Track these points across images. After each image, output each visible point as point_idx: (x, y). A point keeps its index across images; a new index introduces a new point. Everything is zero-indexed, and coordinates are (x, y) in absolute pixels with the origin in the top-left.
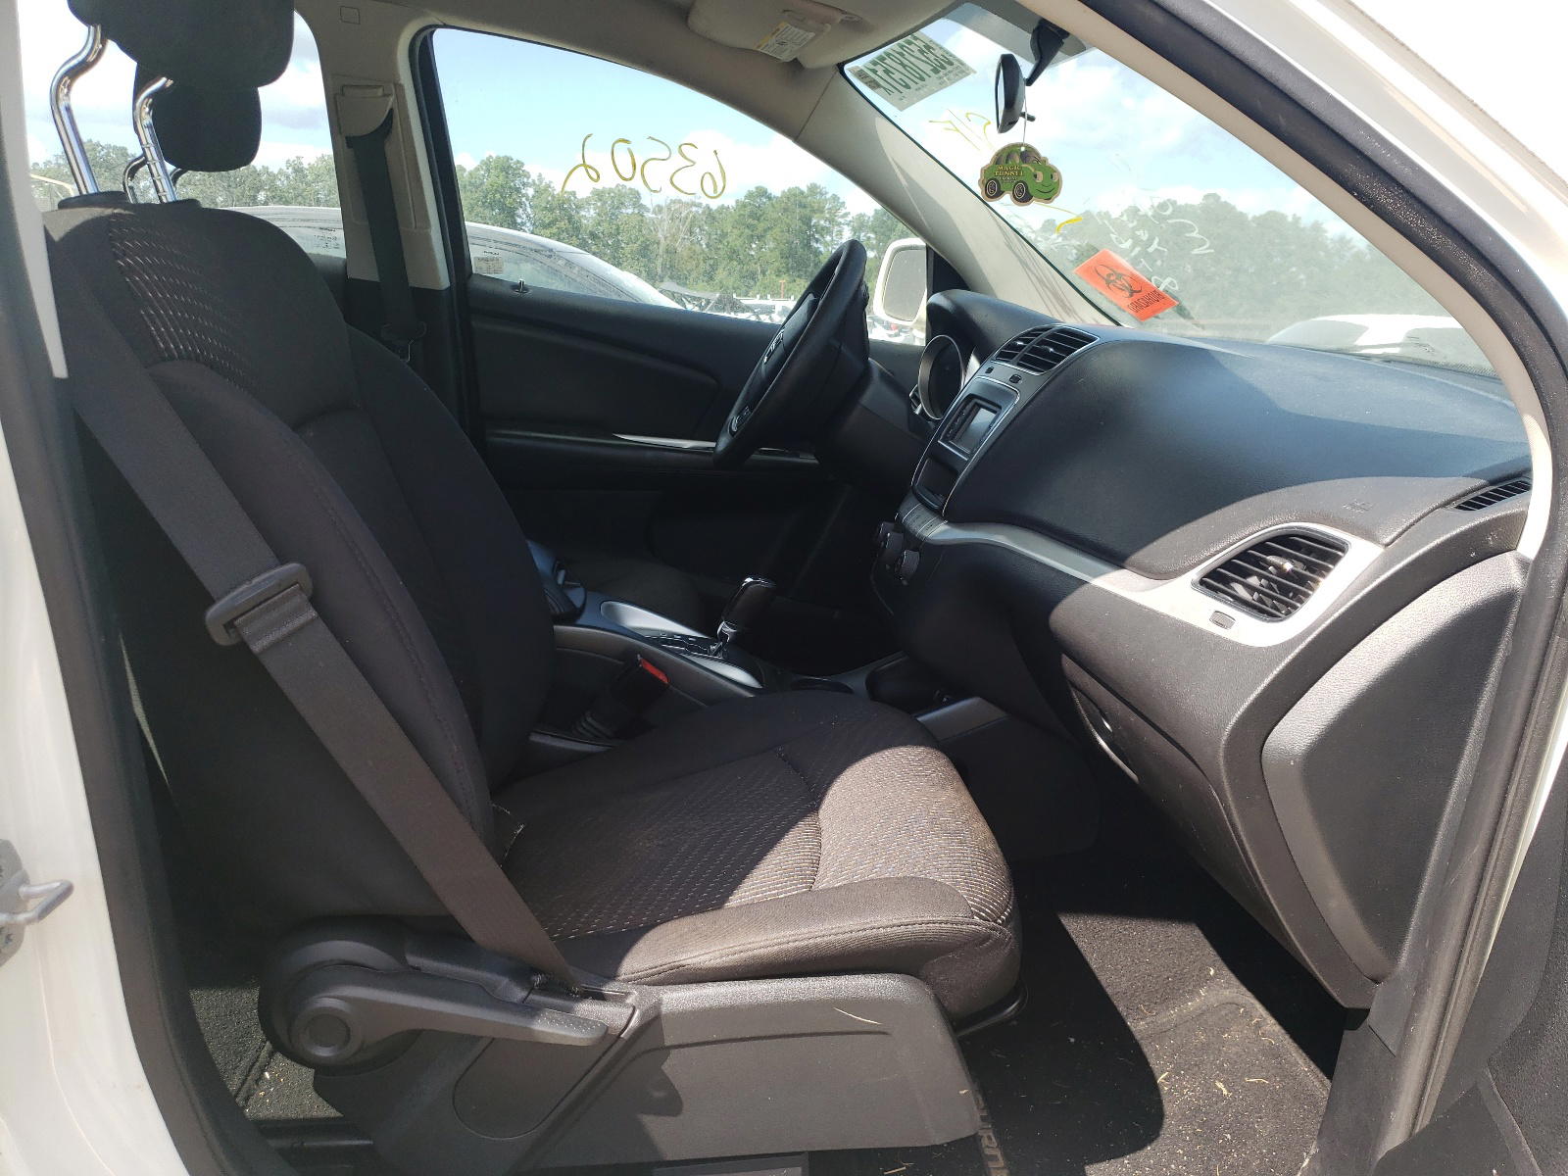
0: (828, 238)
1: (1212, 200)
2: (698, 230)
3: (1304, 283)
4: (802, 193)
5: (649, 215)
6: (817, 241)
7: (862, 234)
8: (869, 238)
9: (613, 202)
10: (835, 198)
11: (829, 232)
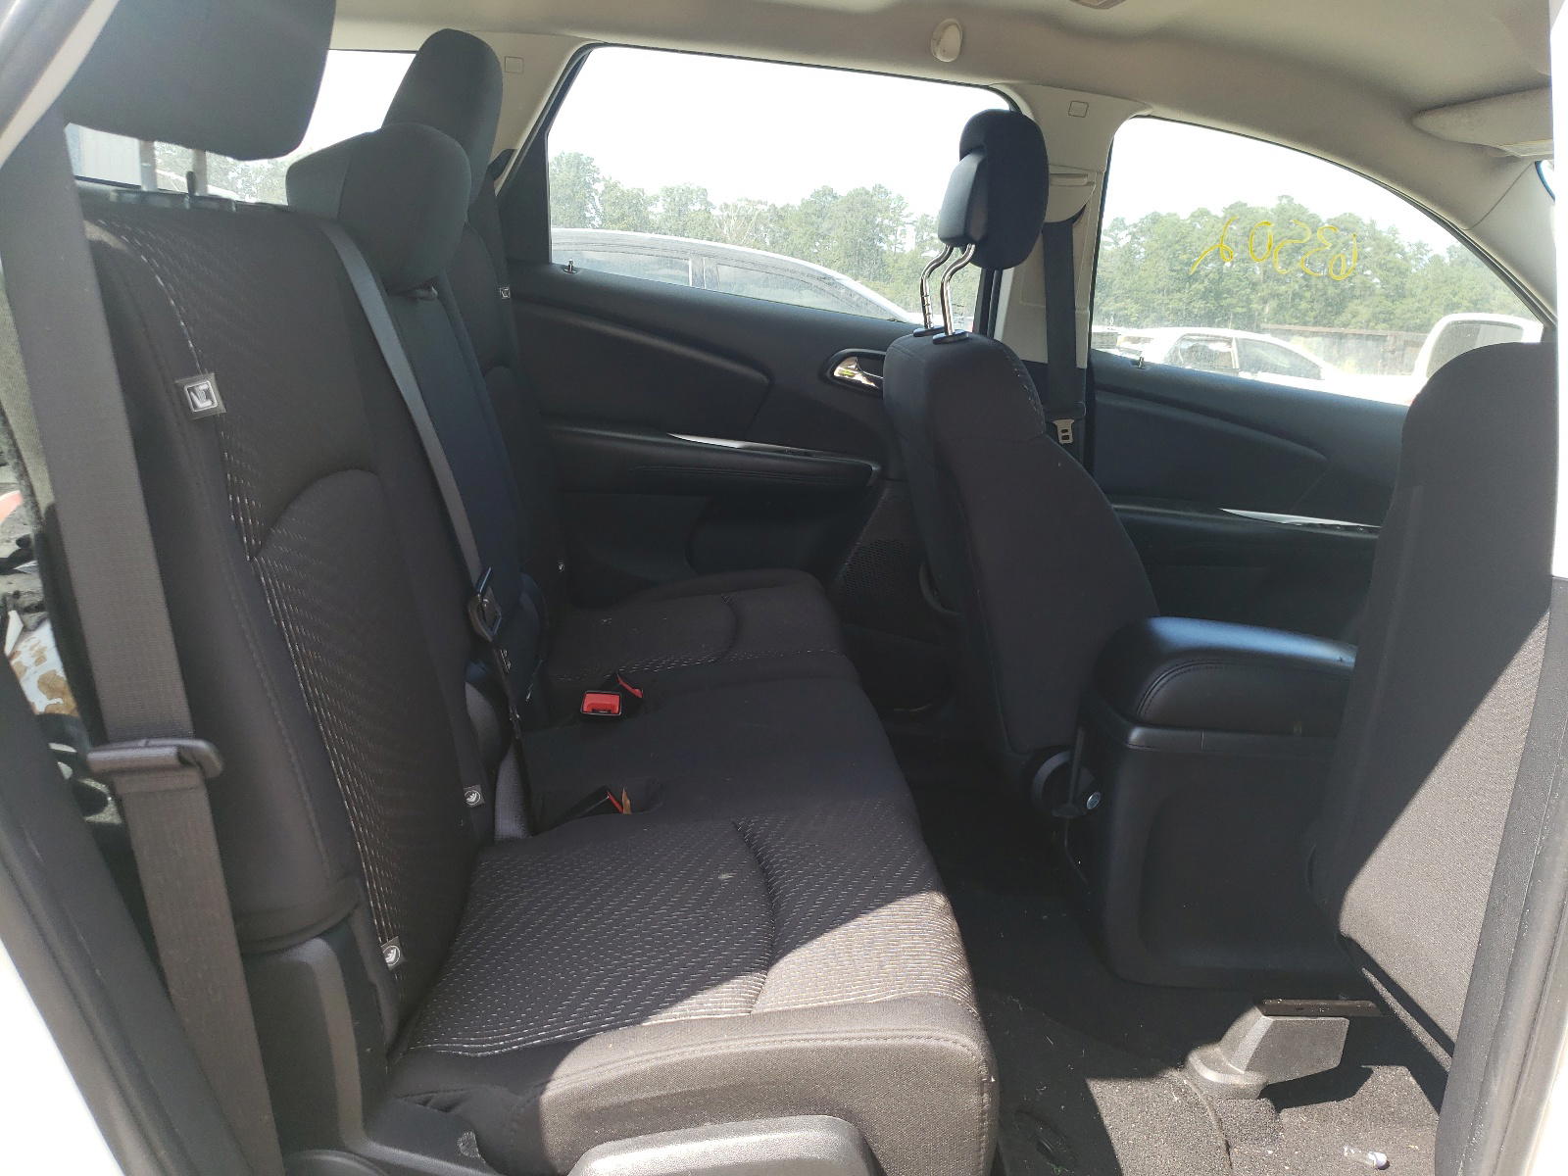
0: (892, 238)
1: (1285, 201)
2: (762, 228)
3: (1379, 286)
4: (867, 193)
5: (716, 212)
6: (881, 240)
7: (926, 234)
8: (932, 238)
9: (680, 200)
10: (900, 198)
11: (893, 231)
